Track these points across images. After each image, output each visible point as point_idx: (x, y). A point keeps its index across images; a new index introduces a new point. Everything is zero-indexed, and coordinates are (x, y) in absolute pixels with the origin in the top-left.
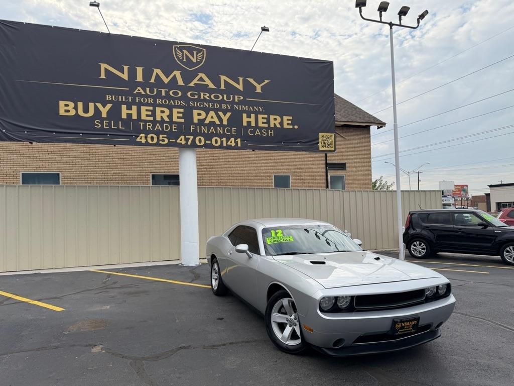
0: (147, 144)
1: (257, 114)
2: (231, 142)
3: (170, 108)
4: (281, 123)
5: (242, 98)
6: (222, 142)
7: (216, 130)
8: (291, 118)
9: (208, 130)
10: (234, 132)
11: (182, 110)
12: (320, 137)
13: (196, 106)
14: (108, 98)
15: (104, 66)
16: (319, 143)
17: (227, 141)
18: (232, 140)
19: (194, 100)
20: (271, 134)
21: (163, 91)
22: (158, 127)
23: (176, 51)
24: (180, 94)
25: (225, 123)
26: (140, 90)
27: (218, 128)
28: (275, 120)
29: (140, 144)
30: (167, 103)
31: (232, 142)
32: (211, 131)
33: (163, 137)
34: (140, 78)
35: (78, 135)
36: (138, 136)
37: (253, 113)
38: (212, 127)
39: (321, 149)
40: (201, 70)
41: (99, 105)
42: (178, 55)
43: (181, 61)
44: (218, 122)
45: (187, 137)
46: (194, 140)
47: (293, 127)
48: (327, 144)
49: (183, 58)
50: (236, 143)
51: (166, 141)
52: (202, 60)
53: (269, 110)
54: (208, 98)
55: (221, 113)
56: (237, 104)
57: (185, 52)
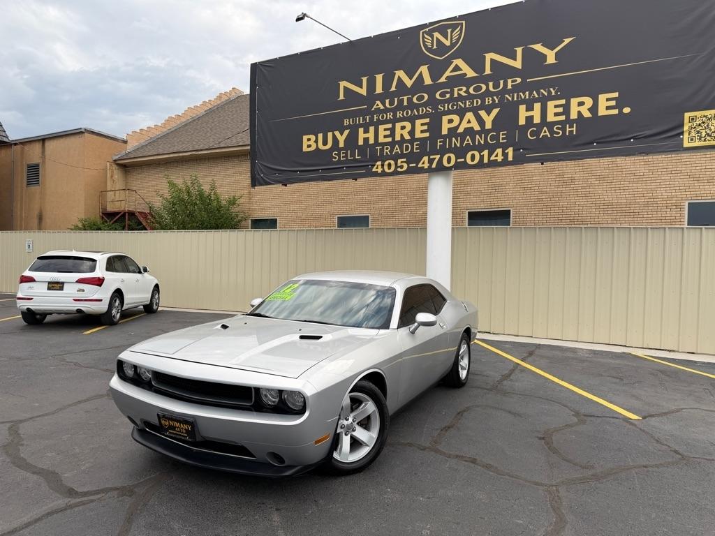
0: (384, 174)
1: (544, 101)
2: (496, 156)
3: (412, 120)
4: (594, 109)
5: (519, 80)
6: (482, 157)
7: (473, 140)
8: (616, 95)
9: (462, 142)
10: (503, 139)
11: (427, 120)
12: (686, 120)
13: (446, 109)
14: (346, 122)
15: (343, 84)
16: (682, 133)
17: (490, 155)
18: (499, 151)
19: (443, 102)
20: (571, 132)
21: (405, 98)
22: (397, 150)
23: (423, 37)
24: (426, 97)
25: (488, 126)
26: (379, 104)
27: (477, 136)
28: (580, 107)
29: (376, 174)
30: (410, 113)
31: (498, 155)
32: (466, 142)
33: (402, 162)
34: (379, 90)
35: (317, 172)
36: (374, 165)
37: (537, 100)
38: (468, 137)
39: (686, 144)
40: (455, 56)
41: (337, 133)
42: (427, 42)
43: (430, 50)
44: (477, 128)
45: (431, 157)
46: (441, 160)
47: (621, 111)
48: (704, 134)
49: (433, 46)
50: (505, 155)
51: (405, 166)
52: (458, 39)
53: (568, 90)
54: (464, 94)
55: (483, 113)
56: (510, 92)
57: (436, 35)
